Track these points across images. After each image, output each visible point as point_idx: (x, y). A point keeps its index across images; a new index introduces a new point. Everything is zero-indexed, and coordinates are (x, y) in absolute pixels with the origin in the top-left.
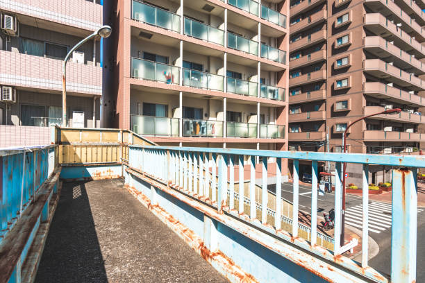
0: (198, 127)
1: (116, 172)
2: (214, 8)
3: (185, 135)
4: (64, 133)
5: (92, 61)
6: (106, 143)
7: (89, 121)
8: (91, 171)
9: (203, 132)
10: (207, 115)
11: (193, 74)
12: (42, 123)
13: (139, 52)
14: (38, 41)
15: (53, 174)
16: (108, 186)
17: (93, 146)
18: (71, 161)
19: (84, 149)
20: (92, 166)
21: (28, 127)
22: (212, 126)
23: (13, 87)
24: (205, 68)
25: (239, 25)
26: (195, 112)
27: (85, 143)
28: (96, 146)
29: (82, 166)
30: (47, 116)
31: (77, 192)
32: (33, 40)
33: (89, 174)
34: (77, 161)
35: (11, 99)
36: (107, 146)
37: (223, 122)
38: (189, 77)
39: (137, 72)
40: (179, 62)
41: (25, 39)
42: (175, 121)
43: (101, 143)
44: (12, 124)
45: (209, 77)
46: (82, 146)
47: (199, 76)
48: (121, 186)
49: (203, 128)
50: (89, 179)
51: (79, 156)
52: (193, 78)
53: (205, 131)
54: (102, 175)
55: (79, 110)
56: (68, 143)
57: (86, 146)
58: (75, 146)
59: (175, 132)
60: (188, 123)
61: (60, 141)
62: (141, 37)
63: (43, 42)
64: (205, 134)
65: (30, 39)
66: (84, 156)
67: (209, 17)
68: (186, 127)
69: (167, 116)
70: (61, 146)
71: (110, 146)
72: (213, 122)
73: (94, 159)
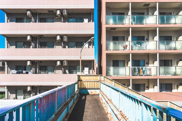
0: (141, 71)
1: (98, 92)
2: (150, 4)
3: (133, 75)
4: (81, 77)
5: (91, 45)
6: (94, 81)
7: (90, 70)
8: (89, 91)
9: (144, 73)
10: (148, 64)
11: (137, 43)
12: (75, 72)
13: (110, 37)
14: (73, 42)
15: (77, 91)
16: (94, 97)
17: (89, 82)
18: (83, 87)
19: (87, 83)
20: (89, 89)
21: (71, 74)
22: (150, 70)
23: (66, 60)
24: (146, 38)
25: (169, 7)
26: (141, 62)
27: (87, 81)
28: (91, 82)
29: (86, 89)
30: (76, 70)
31: (84, 98)
32: (72, 42)
33: (88, 92)
34: (85, 87)
35: (66, 65)
36: (94, 82)
37: (157, 67)
38: (135, 45)
39: (109, 47)
40: (130, 38)
41: (70, 42)
42: (127, 68)
43: (92, 80)
44: (66, 73)
45: (147, 43)
46: (86, 82)
47: (140, 44)
48: (98, 97)
49: (144, 71)
50: (88, 94)
51: (85, 85)
52: (137, 45)
53: (145, 72)
54: (93, 92)
55: (87, 66)
56: (82, 81)
57: (87, 82)
58: (84, 82)
59: (128, 74)
60: (135, 69)
61: (79, 80)
62: (111, 30)
63: (74, 42)
64: (145, 74)
65: (71, 42)
66: (87, 85)
67: (148, 9)
68: (134, 71)
69: (124, 66)
70: (80, 82)
71: (95, 81)
72: (150, 68)
73: (90, 87)
